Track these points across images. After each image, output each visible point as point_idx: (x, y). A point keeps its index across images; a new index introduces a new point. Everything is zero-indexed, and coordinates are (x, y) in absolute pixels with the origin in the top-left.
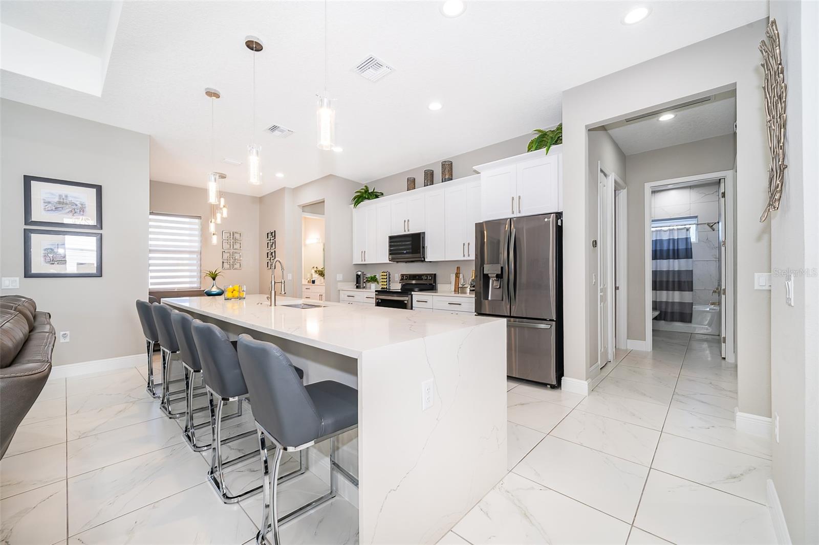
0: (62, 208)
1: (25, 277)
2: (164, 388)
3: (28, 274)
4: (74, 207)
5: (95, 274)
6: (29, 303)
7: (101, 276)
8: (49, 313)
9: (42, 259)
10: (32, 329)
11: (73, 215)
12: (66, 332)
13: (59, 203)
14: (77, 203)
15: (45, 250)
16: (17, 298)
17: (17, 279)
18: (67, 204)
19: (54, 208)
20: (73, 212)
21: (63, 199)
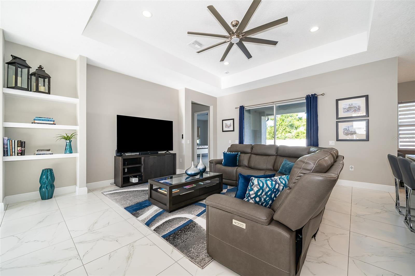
0: (350, 110)
1: (337, 141)
2: (407, 211)
3: (338, 140)
4: (355, 108)
5: (365, 139)
6: (336, 151)
7: (368, 141)
8: (343, 156)
9: (343, 133)
10: (335, 161)
11: (355, 112)
12: (352, 166)
13: (349, 108)
14: (357, 106)
15: (344, 129)
16: (332, 149)
17: (334, 141)
18: (352, 108)
19: (347, 110)
20: (355, 111)
21: (351, 106)
